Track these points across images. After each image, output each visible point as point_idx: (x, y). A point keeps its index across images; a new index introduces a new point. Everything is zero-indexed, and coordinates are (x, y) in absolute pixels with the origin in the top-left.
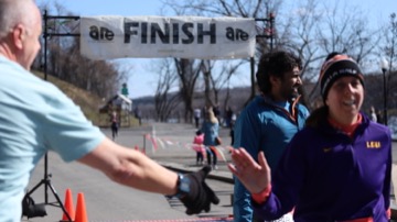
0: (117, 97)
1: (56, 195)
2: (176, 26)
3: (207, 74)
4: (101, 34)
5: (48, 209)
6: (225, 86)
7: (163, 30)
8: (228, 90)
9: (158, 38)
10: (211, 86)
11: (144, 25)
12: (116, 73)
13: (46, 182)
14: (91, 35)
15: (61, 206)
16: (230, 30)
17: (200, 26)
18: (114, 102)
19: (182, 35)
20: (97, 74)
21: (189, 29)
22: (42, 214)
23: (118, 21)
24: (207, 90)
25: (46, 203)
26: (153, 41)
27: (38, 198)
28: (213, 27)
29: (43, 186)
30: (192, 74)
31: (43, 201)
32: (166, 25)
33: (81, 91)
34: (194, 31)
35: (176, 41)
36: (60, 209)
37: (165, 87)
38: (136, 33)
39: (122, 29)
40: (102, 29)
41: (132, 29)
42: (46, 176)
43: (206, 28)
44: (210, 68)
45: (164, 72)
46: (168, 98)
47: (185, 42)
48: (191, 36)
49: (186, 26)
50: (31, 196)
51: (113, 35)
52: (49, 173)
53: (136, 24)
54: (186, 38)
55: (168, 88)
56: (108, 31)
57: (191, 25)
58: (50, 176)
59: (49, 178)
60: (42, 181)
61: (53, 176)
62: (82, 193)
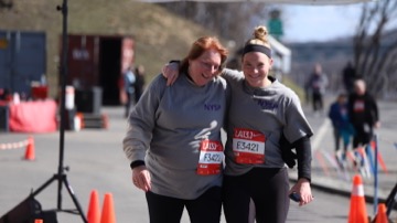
1: (73, 196)
13: (61, 178)
15: (81, 213)
25: (59, 208)
27: (47, 201)
29: (56, 183)
33: (181, 22)
42: (61, 168)
46: (384, 42)
50: (37, 198)
52: (65, 165)
55: (384, 20)
58: (67, 169)
59: (65, 172)
60: (55, 177)
61: (71, 169)
62: (111, 195)
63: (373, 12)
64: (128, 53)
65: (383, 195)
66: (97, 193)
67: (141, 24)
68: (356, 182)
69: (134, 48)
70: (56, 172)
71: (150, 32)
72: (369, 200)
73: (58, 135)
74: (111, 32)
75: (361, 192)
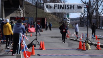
0: (65, 18)
2: (65, 5)
3: (97, 11)
4: (49, 7)
5: (36, 45)
7: (63, 6)
9: (61, 8)
11: (58, 5)
13: (36, 39)
14: (47, 7)
16: (78, 6)
17: (71, 5)
18: (64, 20)
19: (67, 7)
21: (68, 6)
22: (35, 46)
23: (53, 4)
25: (36, 44)
26: (60, 9)
27: (34, 43)
28: (74, 5)
29: (35, 40)
31: (35, 43)
32: (63, 5)
34: (70, 7)
35: (65, 9)
36: (39, 45)
37: (83, 14)
38: (56, 7)
39: (53, 6)
40: (49, 6)
41: (56, 6)
43: (72, 6)
47: (67, 9)
48: (69, 8)
49: (68, 5)
51: (51, 7)
52: (37, 37)
53: (57, 5)
54: (68, 8)
55: (84, 15)
56: (50, 6)
57: (69, 5)
60: (35, 39)
63: (82, 14)
64: (46, 20)
65: (84, 41)
67: (48, 16)
68: (80, 39)
69: (46, 19)
71: (49, 17)
72: (82, 42)
73: (36, 33)
74: (43, 17)
75: (81, 41)
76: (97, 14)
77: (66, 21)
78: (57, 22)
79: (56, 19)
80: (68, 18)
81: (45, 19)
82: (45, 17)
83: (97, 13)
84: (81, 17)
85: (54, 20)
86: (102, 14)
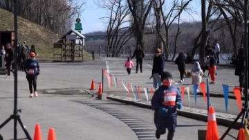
0: (71, 31)
1: (25, 131)
6: (176, 21)
8: (178, 25)
10: (162, 22)
12: (69, 9)
18: (68, 37)
20: (50, 10)
24: (158, 26)
30: (143, 10)
37: (116, 23)
42: (15, 111)
44: (161, 4)
45: (115, 8)
52: (18, 108)
55: (119, 24)
58: (20, 111)
59: (19, 113)
61: (23, 111)
62: (53, 129)
66: (39, 126)
70: (12, 113)
71: (22, 29)
76: (158, 19)
77: (74, 41)
78: (47, 44)
79: (44, 36)
80: (80, 32)
81: (13, 34)
82: (9, 30)
83: (159, 17)
84: (111, 29)
85: (38, 38)
86: (172, 19)
